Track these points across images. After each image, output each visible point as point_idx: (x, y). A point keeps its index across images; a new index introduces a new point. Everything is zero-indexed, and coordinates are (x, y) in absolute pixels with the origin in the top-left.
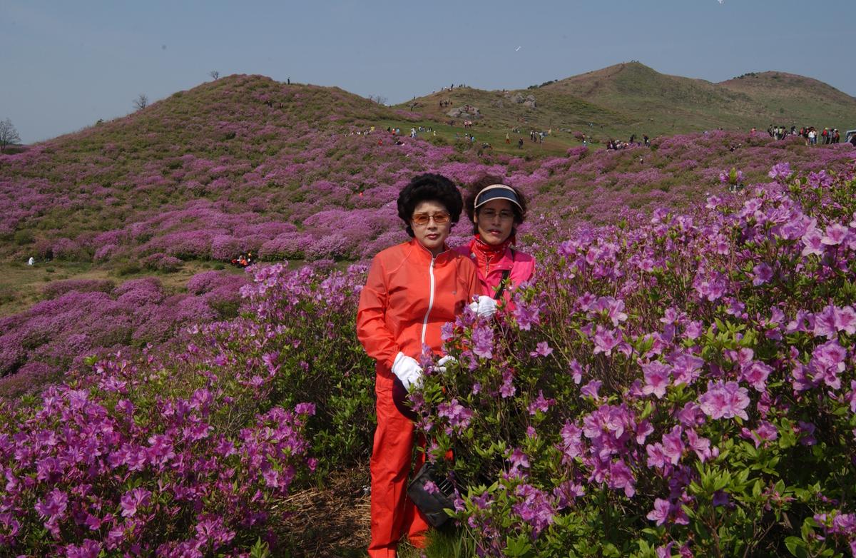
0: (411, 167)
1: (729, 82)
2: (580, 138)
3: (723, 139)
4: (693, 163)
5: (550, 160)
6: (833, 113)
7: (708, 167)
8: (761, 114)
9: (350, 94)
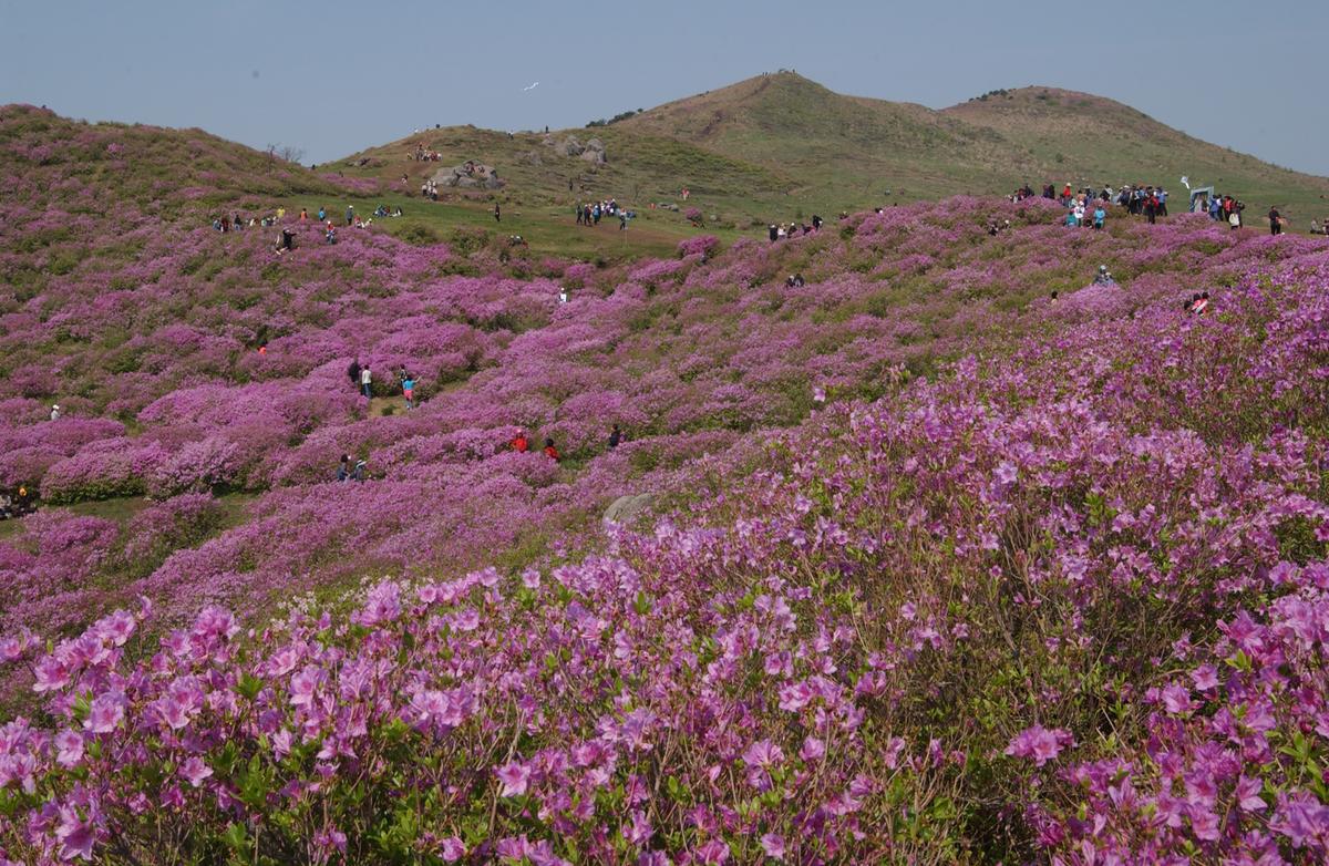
0: (365, 290)
1: (961, 107)
2: (696, 220)
3: (975, 212)
4: (925, 259)
5: (646, 265)
6: (1148, 162)
7: (951, 267)
8: (1023, 165)
9: (227, 142)
